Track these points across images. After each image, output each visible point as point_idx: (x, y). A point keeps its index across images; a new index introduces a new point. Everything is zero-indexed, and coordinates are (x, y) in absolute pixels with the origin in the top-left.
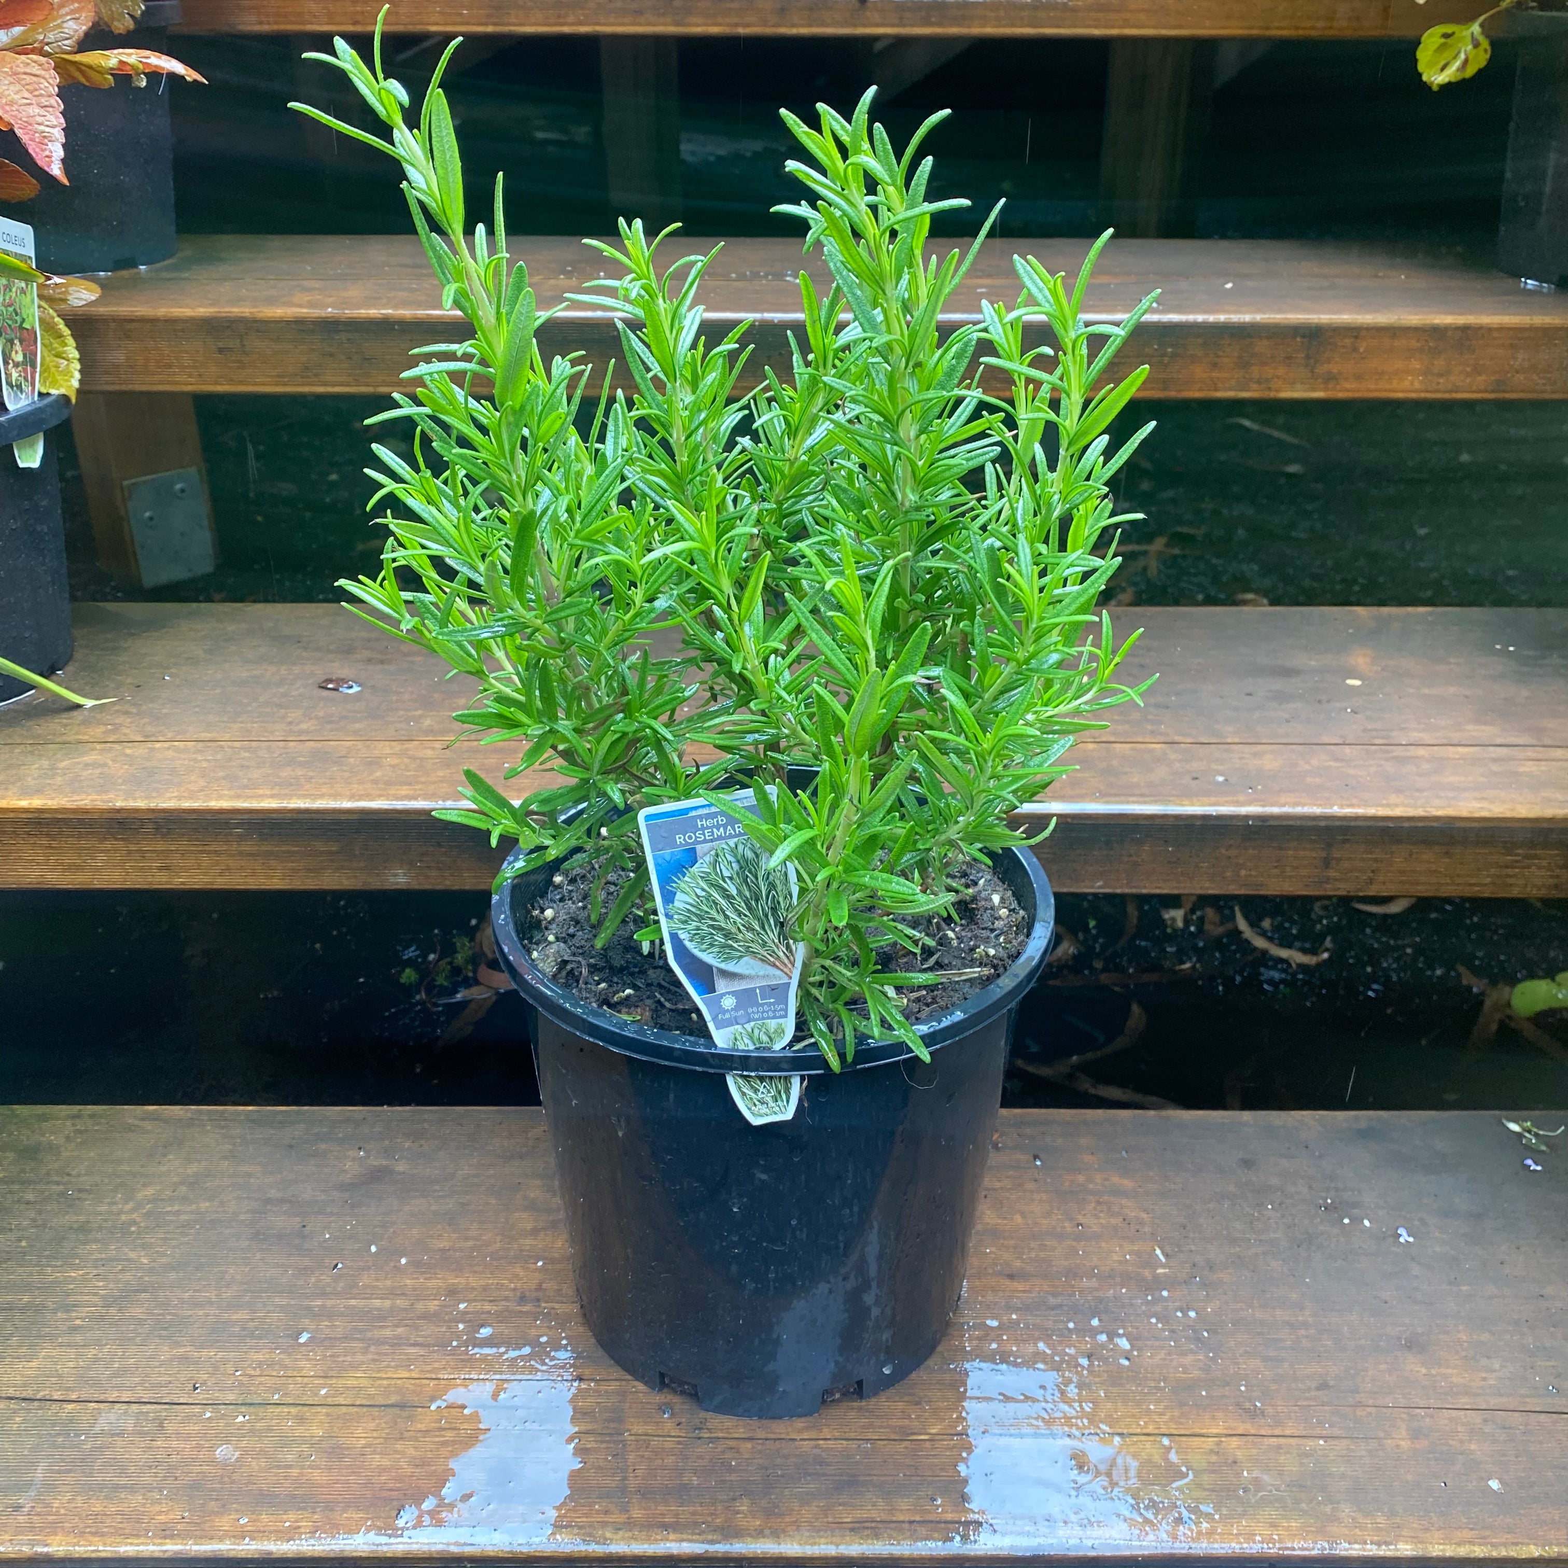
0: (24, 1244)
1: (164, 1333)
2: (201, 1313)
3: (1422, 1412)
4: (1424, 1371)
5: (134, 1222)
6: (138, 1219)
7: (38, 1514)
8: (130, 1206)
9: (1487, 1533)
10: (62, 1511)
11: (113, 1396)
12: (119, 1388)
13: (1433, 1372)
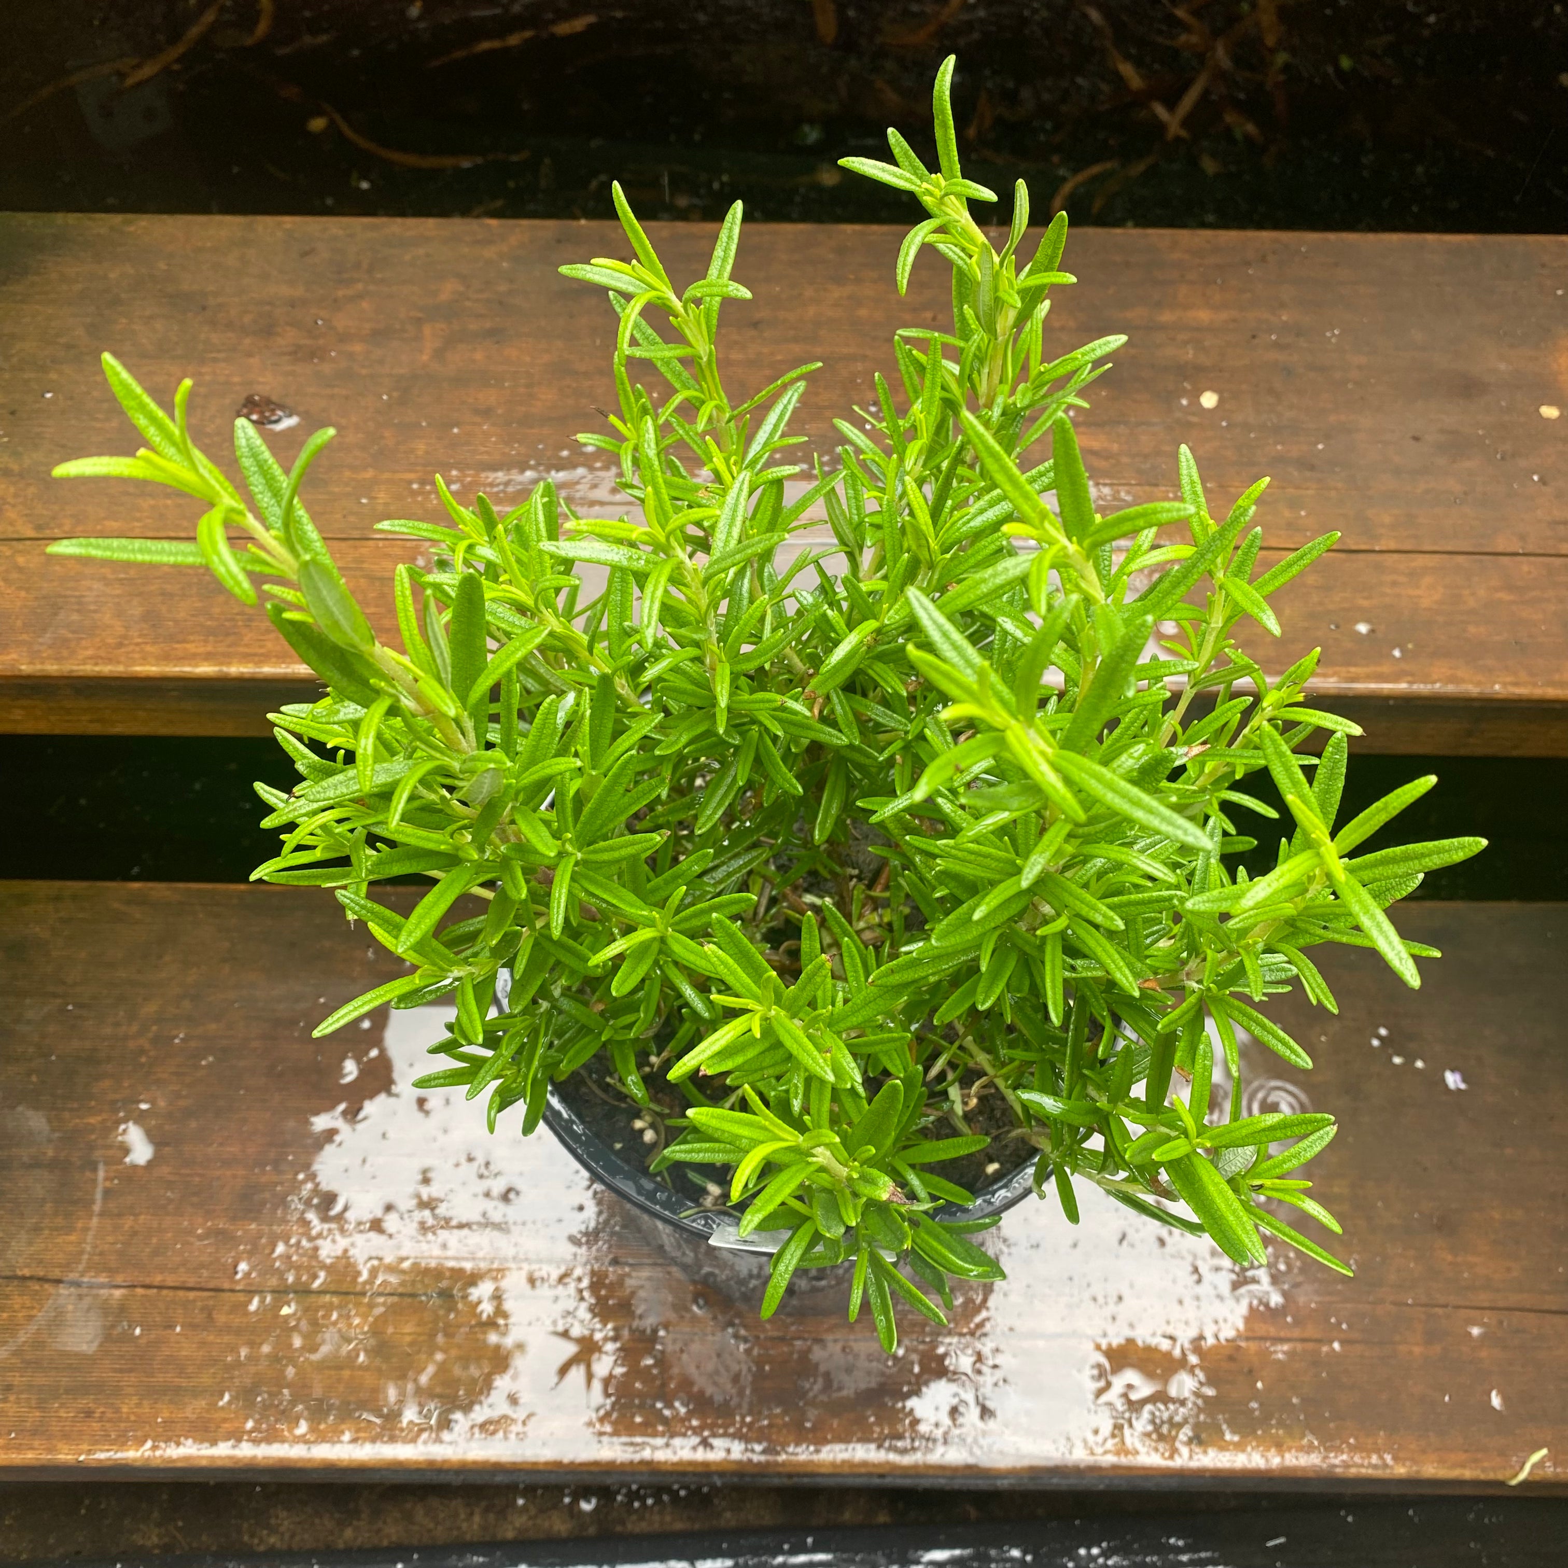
0: (34, 1078)
1: (195, 1200)
2: (228, 1173)
3: (1440, 1311)
4: (1450, 1258)
5: (142, 1051)
6: (147, 1046)
7: (109, 1421)
8: (135, 1028)
9: (1480, 1456)
10: (133, 1418)
11: (158, 1279)
12: (162, 1269)
13: (1459, 1259)
